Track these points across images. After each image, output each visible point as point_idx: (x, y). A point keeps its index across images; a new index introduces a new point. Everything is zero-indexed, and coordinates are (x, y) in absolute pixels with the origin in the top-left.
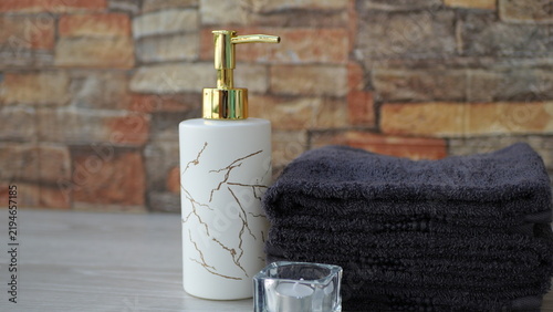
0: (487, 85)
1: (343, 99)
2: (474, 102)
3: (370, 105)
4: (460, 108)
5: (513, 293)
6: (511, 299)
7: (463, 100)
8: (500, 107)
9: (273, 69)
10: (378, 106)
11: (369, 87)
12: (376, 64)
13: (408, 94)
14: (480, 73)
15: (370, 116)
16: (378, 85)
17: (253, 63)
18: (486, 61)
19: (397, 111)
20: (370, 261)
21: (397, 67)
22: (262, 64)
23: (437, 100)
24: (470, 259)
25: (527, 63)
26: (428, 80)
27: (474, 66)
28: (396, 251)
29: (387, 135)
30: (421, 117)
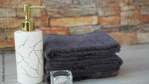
0: (78, 12)
1: (39, 18)
2: (75, 17)
3: (47, 19)
4: (72, 19)
5: (112, 71)
6: (112, 72)
7: (72, 17)
8: (82, 18)
9: (17, 10)
10: (49, 20)
11: (47, 14)
12: (48, 7)
13: (58, 16)
14: (76, 9)
15: (47, 22)
16: (49, 13)
17: (11, 8)
18: (78, 6)
19: (55, 20)
20: (76, 68)
21: (54, 8)
22: (14, 8)
23: (65, 17)
24: (102, 64)
25: (88, 6)
26: (63, 12)
27: (75, 8)
28: (83, 64)
29: (52, 27)
30: (61, 22)
